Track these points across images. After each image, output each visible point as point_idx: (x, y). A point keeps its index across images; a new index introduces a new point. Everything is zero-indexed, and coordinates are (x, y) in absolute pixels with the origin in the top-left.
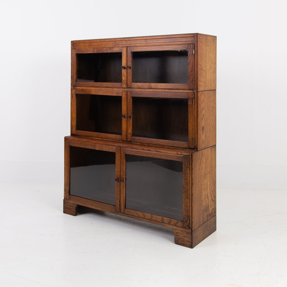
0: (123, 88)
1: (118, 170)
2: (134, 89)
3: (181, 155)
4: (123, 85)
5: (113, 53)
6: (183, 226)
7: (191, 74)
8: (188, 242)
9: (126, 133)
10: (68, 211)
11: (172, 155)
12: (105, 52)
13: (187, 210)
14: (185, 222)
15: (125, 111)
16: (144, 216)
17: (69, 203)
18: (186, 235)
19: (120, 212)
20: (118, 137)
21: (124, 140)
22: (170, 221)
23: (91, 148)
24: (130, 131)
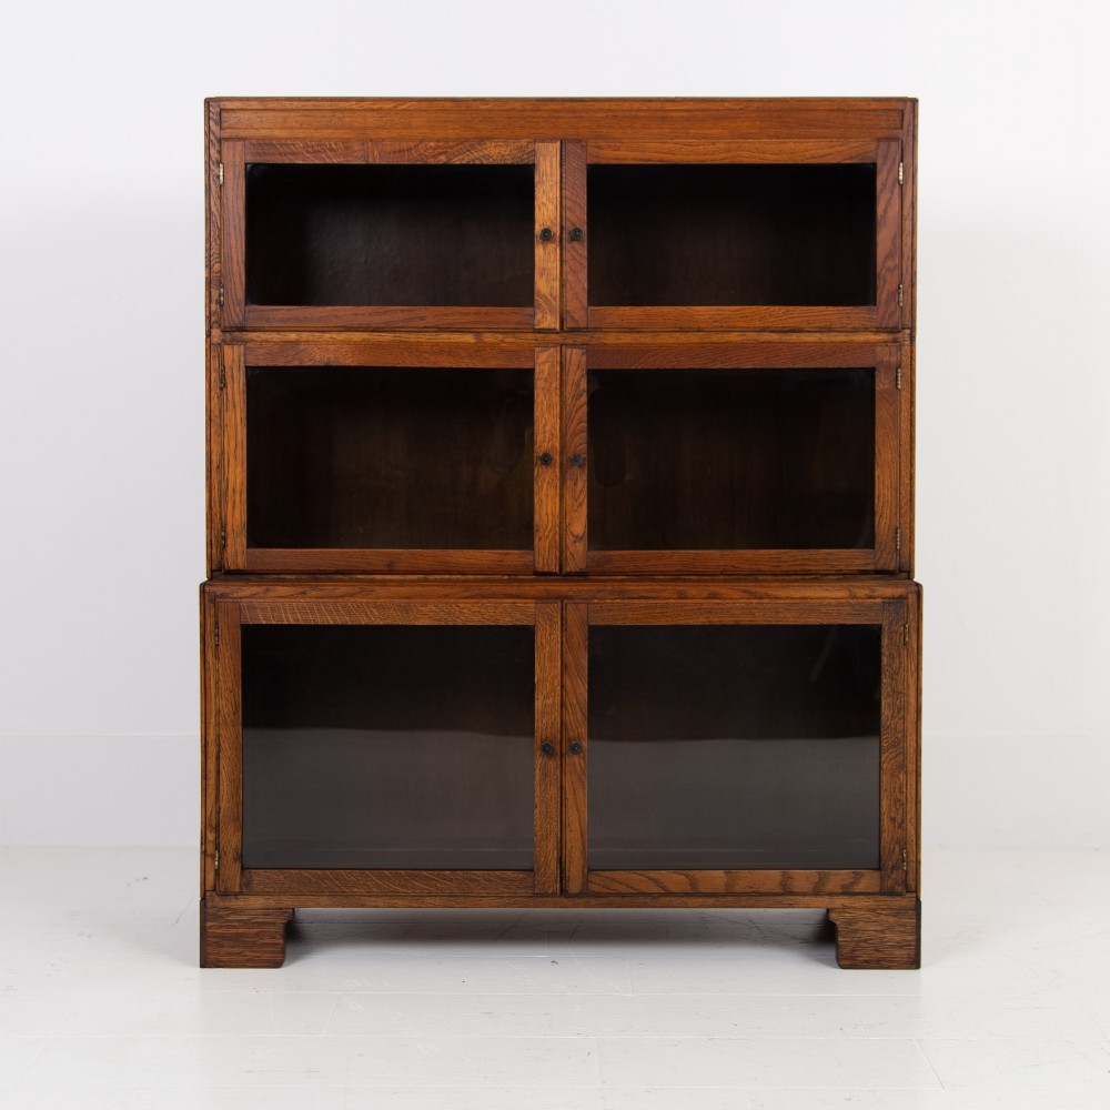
0: (540, 331)
1: (549, 702)
2: (599, 335)
3: (870, 597)
4: (539, 316)
5: (482, 166)
6: (882, 886)
7: (890, 264)
8: (901, 947)
9: (557, 538)
10: (237, 950)
11: (830, 605)
12: (432, 161)
13: (899, 820)
14: (893, 868)
15: (552, 434)
16: (693, 882)
17: (235, 911)
18: (891, 919)
19: (563, 892)
20: (514, 557)
21: (546, 569)
22: (822, 881)
23: (389, 622)
24: (579, 526)
